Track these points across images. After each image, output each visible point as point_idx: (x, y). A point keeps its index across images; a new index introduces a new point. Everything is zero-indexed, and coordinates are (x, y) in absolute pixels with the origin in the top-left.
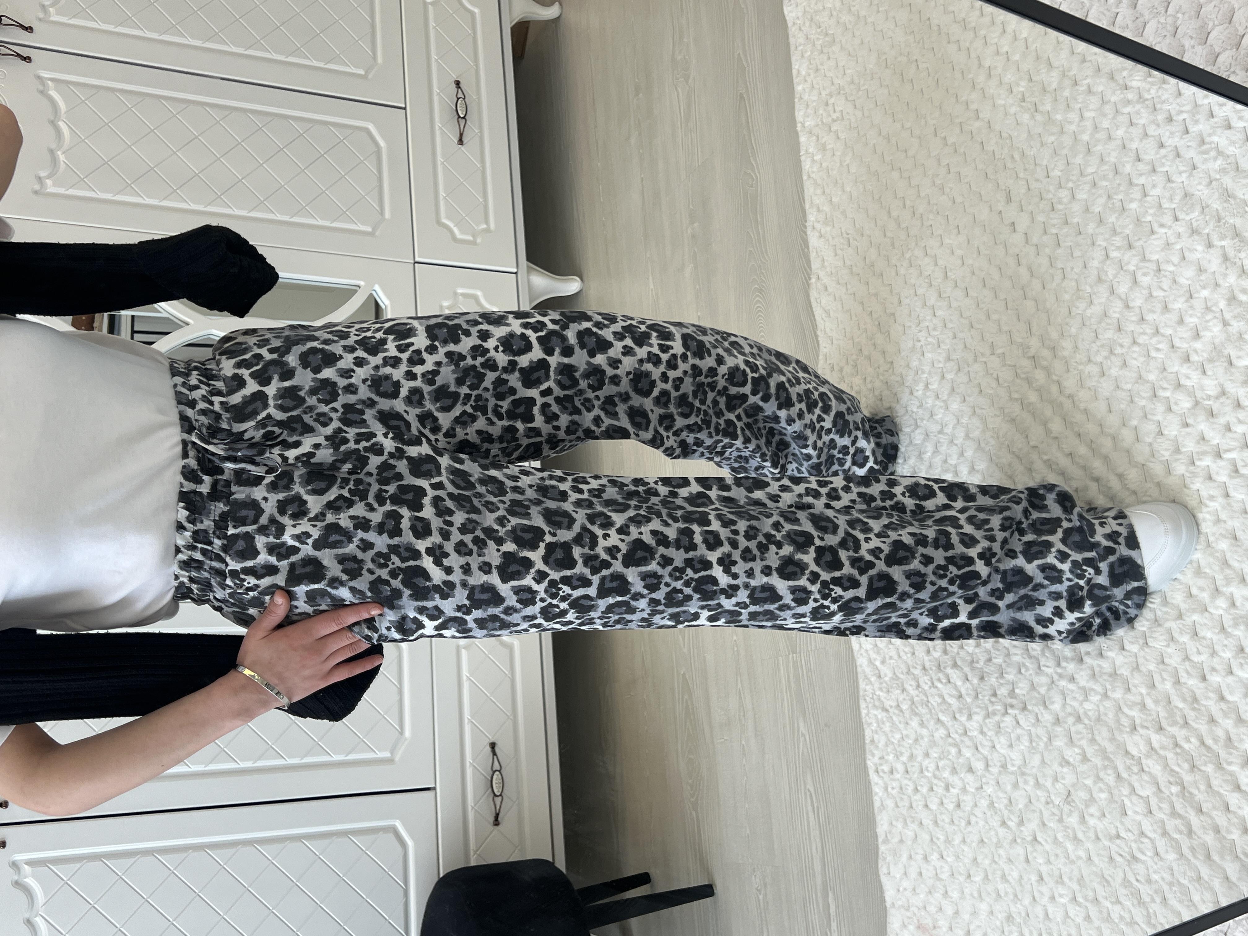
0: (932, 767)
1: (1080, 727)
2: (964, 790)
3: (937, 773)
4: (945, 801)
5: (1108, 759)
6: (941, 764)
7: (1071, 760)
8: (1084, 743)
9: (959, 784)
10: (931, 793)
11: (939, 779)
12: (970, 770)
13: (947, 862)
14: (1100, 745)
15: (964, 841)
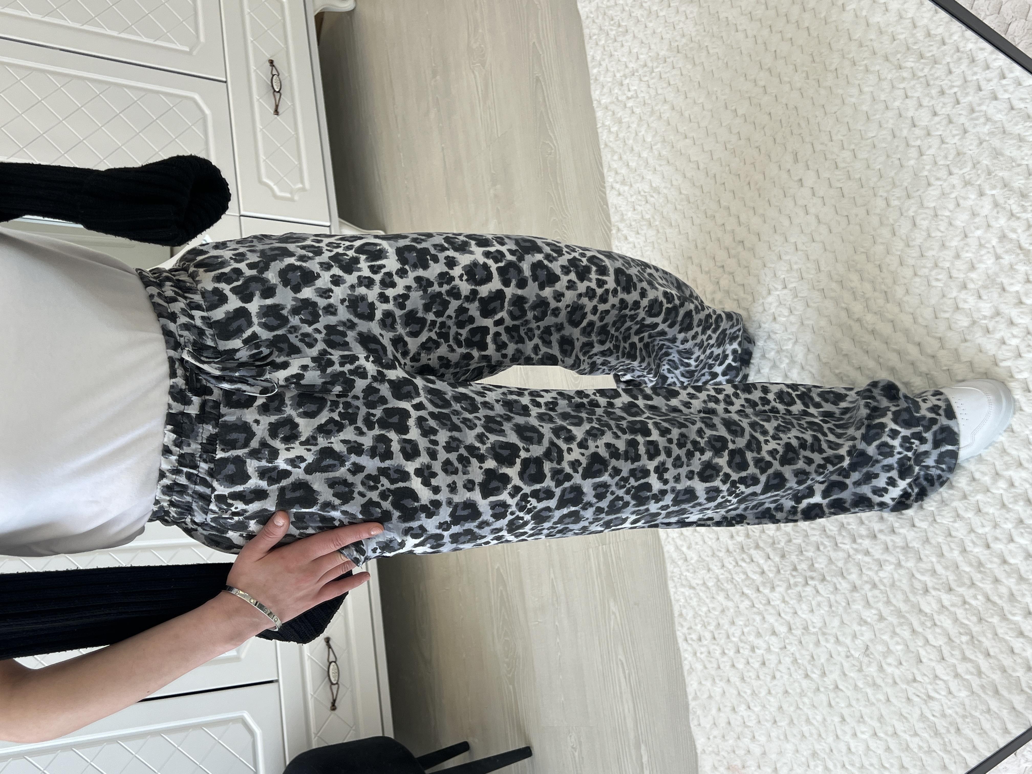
0: (738, 633)
1: (876, 592)
2: (769, 650)
3: (743, 637)
4: (751, 660)
5: (904, 617)
6: (746, 630)
7: (869, 620)
8: (880, 605)
9: (764, 646)
10: (738, 655)
11: (745, 643)
12: (774, 633)
13: (754, 712)
14: (895, 606)
15: (769, 693)
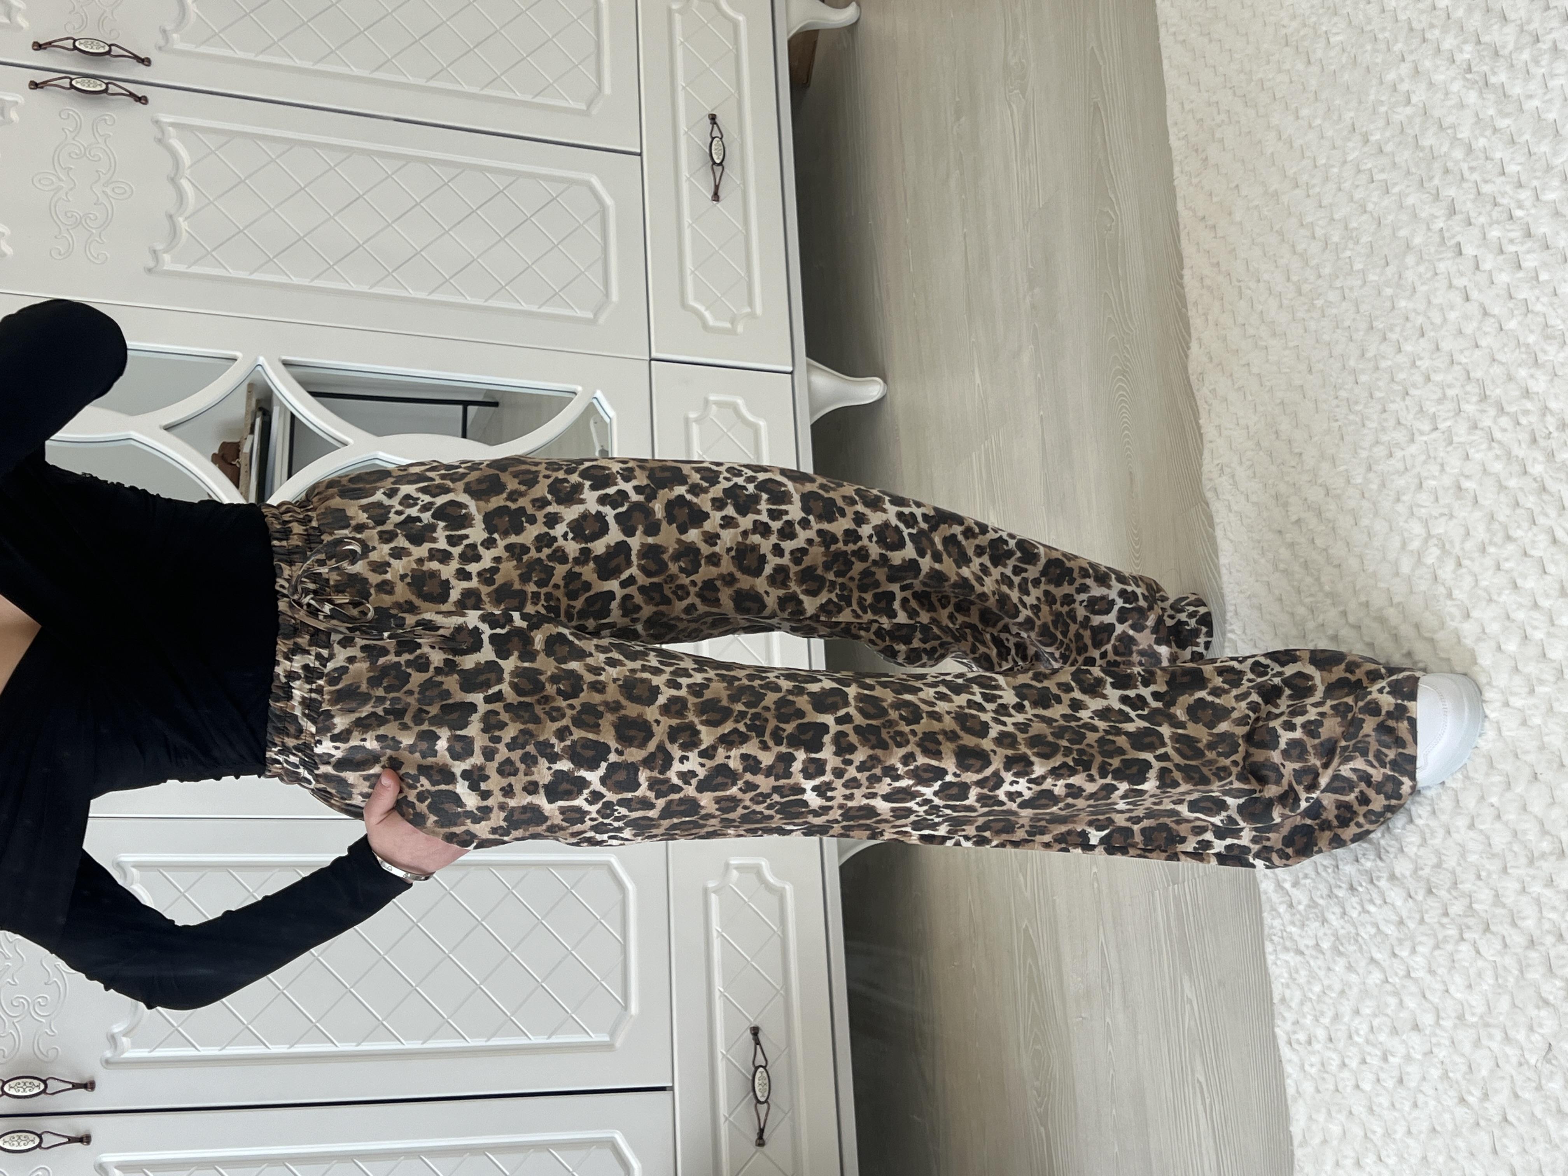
0: (1364, 1029)
2: (1408, 1058)
3: (1371, 1037)
6: (1376, 1022)
9: (1401, 1050)
12: (1416, 1028)
